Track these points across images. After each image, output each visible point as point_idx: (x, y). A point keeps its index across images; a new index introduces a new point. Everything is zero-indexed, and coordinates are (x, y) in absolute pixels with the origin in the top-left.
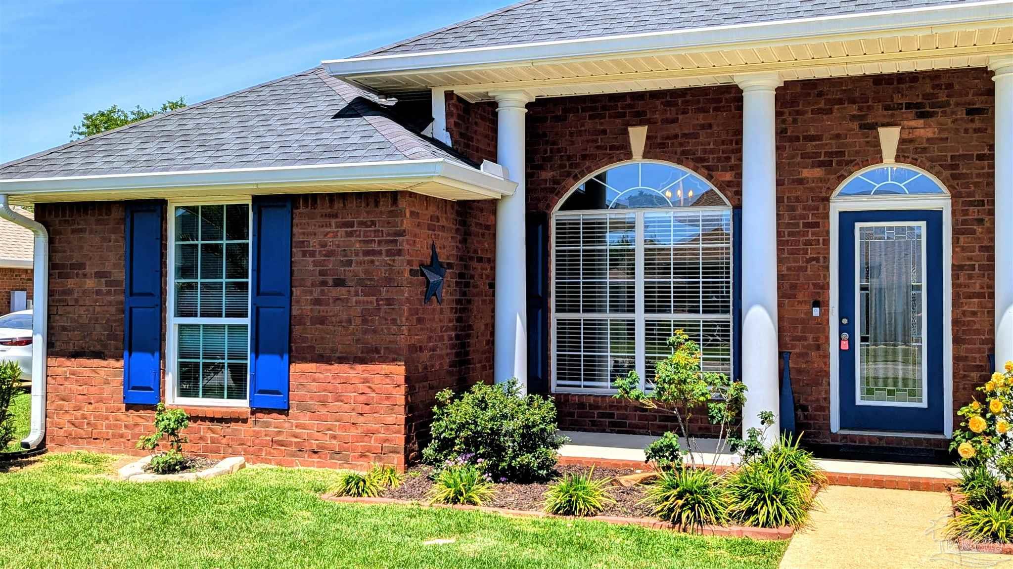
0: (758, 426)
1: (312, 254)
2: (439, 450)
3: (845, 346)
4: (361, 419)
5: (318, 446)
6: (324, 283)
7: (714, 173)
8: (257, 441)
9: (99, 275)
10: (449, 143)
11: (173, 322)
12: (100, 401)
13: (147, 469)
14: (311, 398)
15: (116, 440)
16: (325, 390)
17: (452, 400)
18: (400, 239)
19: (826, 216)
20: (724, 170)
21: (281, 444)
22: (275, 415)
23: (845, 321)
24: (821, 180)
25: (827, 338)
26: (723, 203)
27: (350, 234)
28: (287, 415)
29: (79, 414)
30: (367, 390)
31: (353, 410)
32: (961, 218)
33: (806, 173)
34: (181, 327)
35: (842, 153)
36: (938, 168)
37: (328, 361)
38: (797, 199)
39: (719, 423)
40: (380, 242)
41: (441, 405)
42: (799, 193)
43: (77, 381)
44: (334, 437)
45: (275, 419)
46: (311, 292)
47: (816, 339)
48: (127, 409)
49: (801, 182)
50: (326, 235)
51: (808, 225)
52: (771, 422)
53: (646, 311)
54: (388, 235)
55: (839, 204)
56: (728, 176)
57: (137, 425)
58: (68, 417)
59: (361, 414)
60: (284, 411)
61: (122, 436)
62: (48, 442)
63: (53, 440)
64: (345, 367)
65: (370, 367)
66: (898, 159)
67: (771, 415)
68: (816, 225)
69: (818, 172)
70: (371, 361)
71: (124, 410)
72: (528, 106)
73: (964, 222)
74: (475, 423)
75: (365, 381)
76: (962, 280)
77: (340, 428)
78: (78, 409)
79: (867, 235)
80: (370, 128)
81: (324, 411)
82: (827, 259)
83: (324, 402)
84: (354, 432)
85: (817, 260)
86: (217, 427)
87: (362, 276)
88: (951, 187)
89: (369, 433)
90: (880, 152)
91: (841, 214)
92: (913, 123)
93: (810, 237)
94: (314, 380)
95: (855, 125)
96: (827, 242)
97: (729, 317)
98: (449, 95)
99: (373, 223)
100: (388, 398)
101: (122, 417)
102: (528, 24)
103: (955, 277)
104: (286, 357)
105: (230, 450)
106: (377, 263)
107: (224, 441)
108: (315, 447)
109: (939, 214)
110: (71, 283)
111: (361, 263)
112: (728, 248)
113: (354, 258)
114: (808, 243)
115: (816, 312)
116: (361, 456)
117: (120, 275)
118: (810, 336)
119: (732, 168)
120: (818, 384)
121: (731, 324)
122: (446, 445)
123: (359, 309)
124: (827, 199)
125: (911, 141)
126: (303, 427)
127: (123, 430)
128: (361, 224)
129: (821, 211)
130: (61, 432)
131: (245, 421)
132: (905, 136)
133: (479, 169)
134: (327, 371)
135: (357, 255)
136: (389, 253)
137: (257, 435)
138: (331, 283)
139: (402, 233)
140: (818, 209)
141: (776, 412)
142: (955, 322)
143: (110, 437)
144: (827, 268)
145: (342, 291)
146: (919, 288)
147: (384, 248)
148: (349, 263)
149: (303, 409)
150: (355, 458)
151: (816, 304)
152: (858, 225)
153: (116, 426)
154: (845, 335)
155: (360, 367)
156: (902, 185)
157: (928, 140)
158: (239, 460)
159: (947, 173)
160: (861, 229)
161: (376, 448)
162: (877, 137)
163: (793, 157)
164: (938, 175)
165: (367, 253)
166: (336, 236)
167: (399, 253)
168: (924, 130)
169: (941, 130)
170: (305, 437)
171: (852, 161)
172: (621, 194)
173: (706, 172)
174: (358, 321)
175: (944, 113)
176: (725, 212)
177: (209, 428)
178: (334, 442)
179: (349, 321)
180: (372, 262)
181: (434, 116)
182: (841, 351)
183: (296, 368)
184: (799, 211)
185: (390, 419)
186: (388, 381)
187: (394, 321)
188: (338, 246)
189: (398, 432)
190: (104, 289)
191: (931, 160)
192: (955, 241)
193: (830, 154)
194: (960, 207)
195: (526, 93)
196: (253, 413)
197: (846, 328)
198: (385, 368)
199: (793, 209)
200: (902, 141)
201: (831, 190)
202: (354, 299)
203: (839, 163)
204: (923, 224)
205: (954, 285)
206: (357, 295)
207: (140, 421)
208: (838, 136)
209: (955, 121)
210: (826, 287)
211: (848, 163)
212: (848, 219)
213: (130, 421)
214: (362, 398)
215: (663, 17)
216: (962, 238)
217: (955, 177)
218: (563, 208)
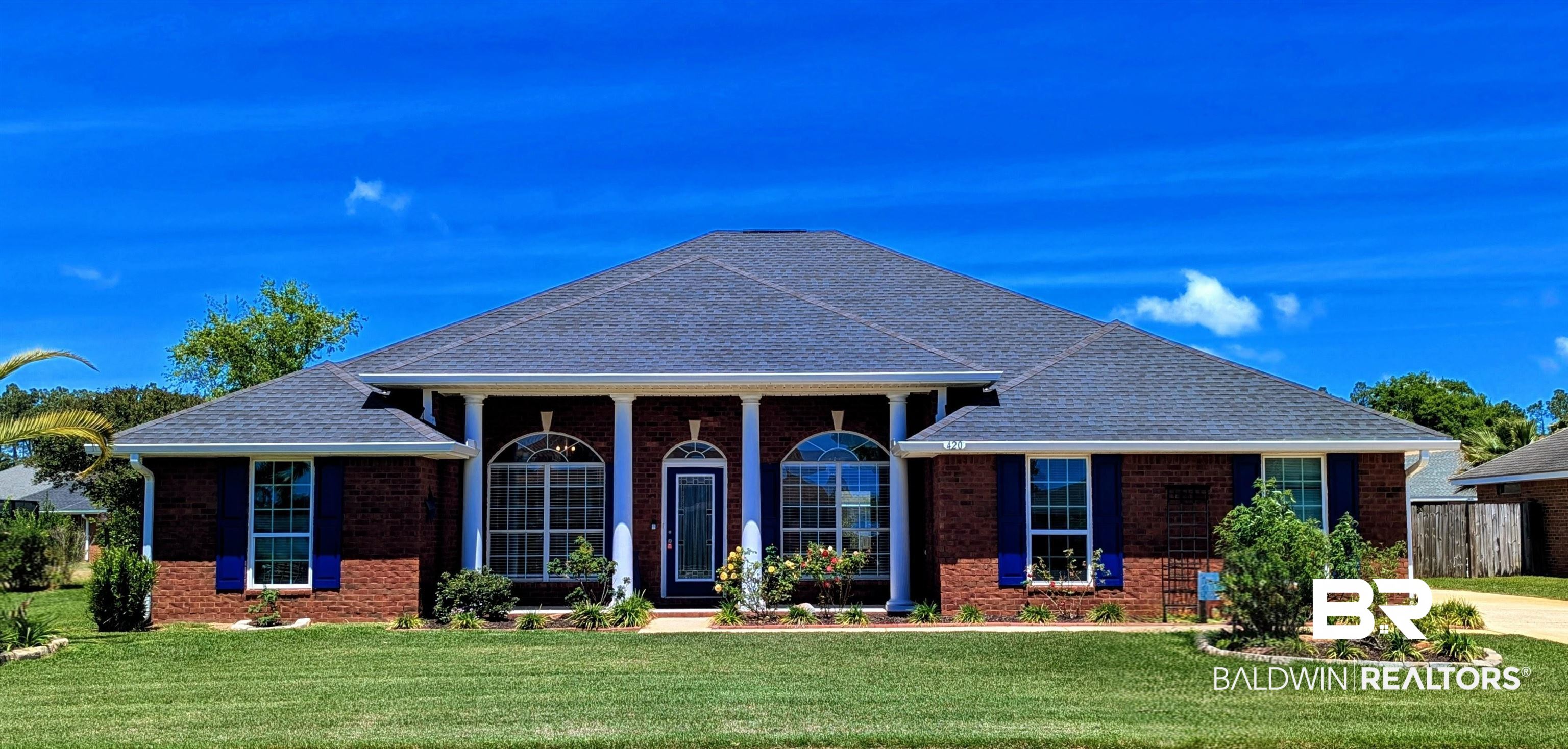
0: (623, 584)
1: (357, 493)
2: (444, 606)
3: (670, 547)
4: (389, 592)
5: (360, 610)
6: (366, 511)
7: (594, 442)
8: (317, 609)
9: (195, 506)
10: (435, 424)
11: (252, 536)
12: (197, 588)
13: (250, 624)
14: (356, 581)
15: (208, 614)
16: (365, 576)
17: (450, 578)
18: (417, 485)
19: (660, 470)
20: (601, 440)
21: (334, 609)
22: (330, 592)
23: (670, 532)
24: (657, 449)
25: (660, 543)
26: (600, 461)
27: (382, 482)
28: (338, 591)
29: (179, 598)
30: (394, 575)
31: (385, 587)
32: (732, 473)
33: (648, 444)
34: (257, 539)
35: (668, 434)
36: (720, 445)
37: (368, 558)
38: (643, 460)
39: (603, 583)
40: (403, 487)
41: (444, 581)
42: (644, 456)
43: (177, 576)
44: (371, 604)
45: (331, 594)
46: (356, 517)
47: (654, 543)
48: (218, 593)
49: (646, 449)
50: (366, 482)
51: (649, 475)
52: (629, 582)
53: (551, 528)
54: (408, 482)
55: (668, 463)
56: (603, 445)
57: (226, 603)
58: (169, 601)
59: (390, 589)
60: (337, 590)
61: (213, 611)
62: (152, 618)
63: (156, 616)
64: (380, 561)
65: (396, 561)
66: (699, 438)
67: (629, 578)
68: (654, 475)
69: (655, 444)
70: (398, 557)
71: (215, 594)
72: (484, 401)
73: (734, 475)
74: (468, 589)
75: (392, 569)
76: (732, 508)
77: (376, 598)
78: (178, 594)
79: (683, 481)
80: (393, 417)
81: (364, 589)
82: (660, 496)
83: (364, 583)
84: (385, 600)
85: (655, 496)
86: (288, 601)
87: (391, 506)
88: (727, 455)
89: (394, 600)
90: (690, 434)
91: (669, 469)
92: (708, 419)
93: (651, 483)
94: (358, 570)
95: (676, 418)
96: (660, 486)
97: (603, 530)
98: (435, 395)
99: (399, 475)
100: (407, 579)
101: (214, 598)
102: (488, 355)
103: (729, 506)
104: (339, 556)
105: (297, 616)
106: (401, 499)
107: (293, 610)
108: (358, 610)
109: (721, 470)
110: (172, 511)
111: (388, 499)
112: (603, 488)
113: (385, 496)
114: (650, 486)
115: (654, 527)
116: (389, 614)
117: (213, 505)
118: (650, 541)
119: (605, 440)
120: (654, 569)
121: (604, 535)
122: (448, 604)
123: (389, 526)
124: (661, 461)
125: (707, 428)
126: (350, 598)
127: (215, 607)
128: (390, 475)
129: (657, 467)
130: (164, 611)
131: (308, 597)
132: (703, 426)
133: (465, 444)
134: (368, 564)
135: (388, 493)
136: (409, 493)
137: (317, 605)
138: (369, 510)
139: (419, 481)
140: (655, 466)
141: (631, 578)
142: (729, 532)
143: (204, 611)
144: (660, 501)
145: (377, 516)
146: (710, 512)
147: (406, 490)
148: (383, 499)
149: (350, 588)
150: (385, 616)
151: (654, 522)
152: (678, 476)
153: (208, 605)
154: (670, 541)
155: (389, 561)
156: (701, 453)
157: (716, 429)
158: (308, 620)
159: (725, 447)
160: (680, 478)
161: (400, 608)
162: (688, 426)
163: (642, 434)
164: (720, 448)
165: (393, 493)
166: (373, 482)
167: (417, 493)
168: (714, 424)
169: (722, 423)
170: (352, 604)
171: (674, 439)
172: (535, 453)
173: (590, 441)
174: (388, 533)
175: (724, 414)
176: (601, 465)
177: (282, 603)
178: (371, 607)
179: (382, 534)
180: (398, 498)
181: (424, 406)
182: (668, 550)
183: (344, 563)
184: (645, 467)
185: (409, 591)
186: (408, 569)
187: (412, 534)
188: (375, 488)
189: (415, 598)
190: (200, 515)
191: (716, 439)
192: (729, 486)
193: (661, 434)
194: (732, 467)
195: (485, 395)
196: (314, 591)
197: (671, 536)
198: (407, 561)
199: (642, 465)
200: (701, 428)
201: (663, 455)
202: (385, 520)
203: (668, 440)
204: (713, 476)
205: (729, 511)
206: (387, 518)
207: (227, 600)
208: (666, 424)
209: (729, 418)
210: (660, 512)
211: (672, 439)
212: (672, 472)
213: (221, 601)
214: (390, 580)
215: (571, 360)
216: (733, 484)
217: (729, 450)
218: (495, 461)
